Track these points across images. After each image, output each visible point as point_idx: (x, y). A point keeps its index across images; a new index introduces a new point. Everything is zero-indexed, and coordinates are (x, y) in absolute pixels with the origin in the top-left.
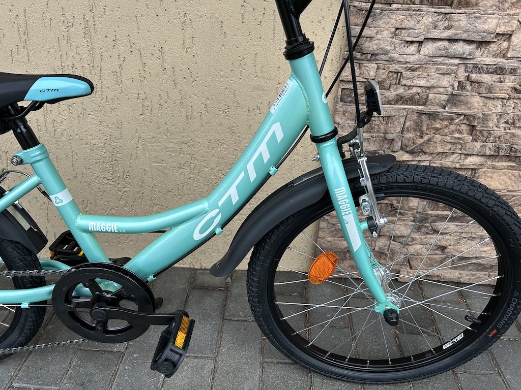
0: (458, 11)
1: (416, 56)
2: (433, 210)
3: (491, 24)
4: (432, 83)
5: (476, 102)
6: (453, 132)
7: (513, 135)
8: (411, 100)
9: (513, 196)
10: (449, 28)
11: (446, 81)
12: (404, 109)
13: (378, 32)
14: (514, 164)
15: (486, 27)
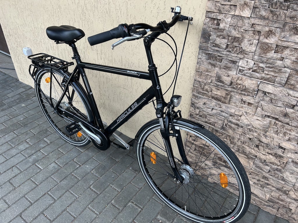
0: (222, 104)
1: (211, 112)
2: (220, 161)
3: (233, 111)
4: (215, 121)
5: (231, 132)
6: (223, 138)
7: (243, 147)
8: (210, 123)
9: (246, 168)
10: (221, 108)
11: (220, 122)
12: (208, 126)
13: (199, 102)
14: (246, 157)
15: (231, 111)
